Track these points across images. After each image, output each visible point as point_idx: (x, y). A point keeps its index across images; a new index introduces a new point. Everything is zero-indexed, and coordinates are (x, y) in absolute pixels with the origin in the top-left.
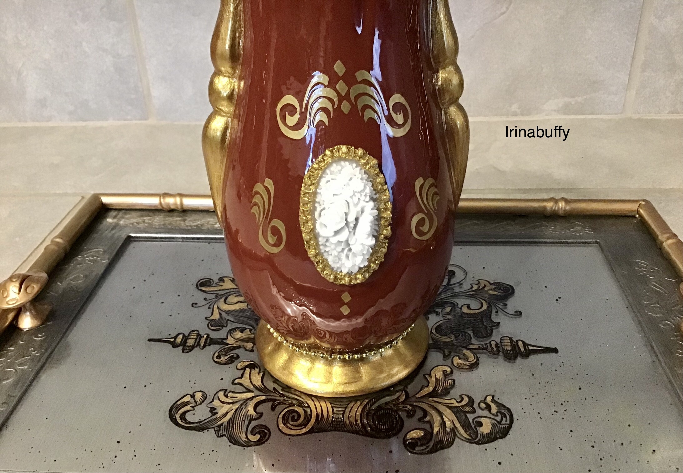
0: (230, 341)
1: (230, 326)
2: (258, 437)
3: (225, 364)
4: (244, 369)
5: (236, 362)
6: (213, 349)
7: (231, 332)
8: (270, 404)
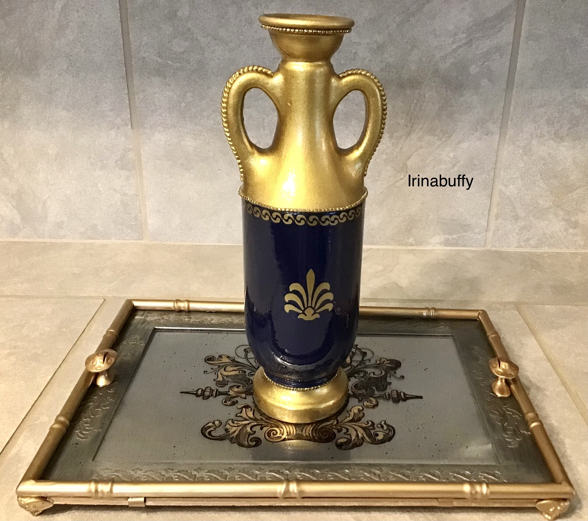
0: (231, 393)
1: (230, 384)
2: (254, 443)
3: (230, 405)
4: (242, 408)
5: (237, 405)
6: (221, 398)
7: (231, 388)
8: (260, 426)
